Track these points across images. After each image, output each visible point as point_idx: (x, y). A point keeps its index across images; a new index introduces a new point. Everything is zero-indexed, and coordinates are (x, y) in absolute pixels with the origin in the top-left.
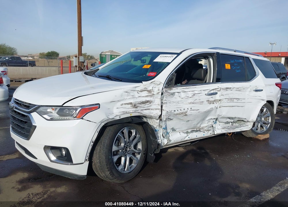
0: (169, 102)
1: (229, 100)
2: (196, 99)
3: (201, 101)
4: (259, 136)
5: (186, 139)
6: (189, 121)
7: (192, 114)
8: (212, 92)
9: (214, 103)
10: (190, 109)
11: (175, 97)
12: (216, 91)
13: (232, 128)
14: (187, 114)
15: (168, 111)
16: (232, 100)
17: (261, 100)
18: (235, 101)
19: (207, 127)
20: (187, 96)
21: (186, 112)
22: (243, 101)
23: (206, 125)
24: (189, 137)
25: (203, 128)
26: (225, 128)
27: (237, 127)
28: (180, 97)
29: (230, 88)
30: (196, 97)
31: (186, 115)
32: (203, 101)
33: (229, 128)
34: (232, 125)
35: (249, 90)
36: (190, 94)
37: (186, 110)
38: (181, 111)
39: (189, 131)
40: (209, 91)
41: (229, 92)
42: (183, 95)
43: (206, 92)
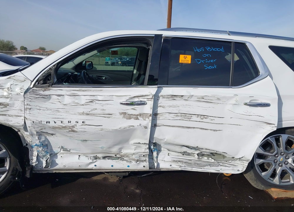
0: (38, 108)
1: (177, 116)
2: (96, 109)
3: (107, 112)
4: (273, 189)
5: (90, 167)
6: (86, 141)
7: (85, 130)
8: (136, 100)
9: (137, 119)
10: (80, 122)
11: (51, 101)
12: (145, 100)
13: (198, 164)
14: (75, 129)
15: (35, 121)
16: (187, 116)
17: (265, 124)
18: (194, 118)
19: (137, 156)
20: (76, 102)
21: (72, 126)
22: (217, 120)
23: (133, 151)
24: (95, 166)
25: (127, 155)
26: (179, 161)
27: (210, 165)
28: (60, 102)
29: (182, 96)
30: (94, 106)
31: (74, 131)
32: (111, 113)
33: (191, 164)
34: (198, 158)
35: (233, 101)
36: (83, 100)
37: (73, 123)
38: (61, 124)
39: (100, 155)
40: (128, 98)
41: (179, 102)
42: (67, 100)
43: (124, 100)
